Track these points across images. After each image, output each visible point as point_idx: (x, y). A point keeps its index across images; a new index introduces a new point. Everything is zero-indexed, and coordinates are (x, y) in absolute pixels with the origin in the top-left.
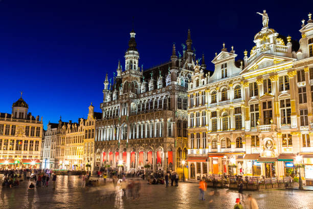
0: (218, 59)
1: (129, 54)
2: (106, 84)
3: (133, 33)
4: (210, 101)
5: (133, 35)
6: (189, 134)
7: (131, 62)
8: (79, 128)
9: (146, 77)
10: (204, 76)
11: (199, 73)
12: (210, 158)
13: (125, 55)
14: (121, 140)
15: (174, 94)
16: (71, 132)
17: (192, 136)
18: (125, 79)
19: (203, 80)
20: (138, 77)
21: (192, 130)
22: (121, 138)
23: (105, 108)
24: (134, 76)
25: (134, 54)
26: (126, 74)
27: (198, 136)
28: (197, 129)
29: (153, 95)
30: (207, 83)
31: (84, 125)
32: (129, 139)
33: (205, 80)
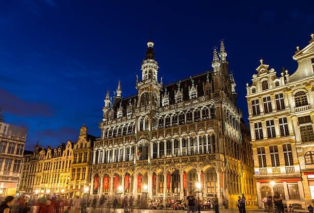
0: (303, 52)
1: (148, 62)
2: (107, 102)
3: (151, 43)
4: (293, 104)
5: (150, 44)
6: (254, 149)
7: (150, 72)
8: (65, 152)
9: (169, 90)
10: (278, 76)
11: (268, 73)
12: (304, 177)
13: (142, 63)
14: (137, 161)
15: (221, 103)
16: (52, 157)
17: (261, 151)
18: (143, 90)
19: (277, 80)
20: (158, 89)
21: (259, 142)
22: (137, 158)
23: (105, 127)
24: (155, 87)
25: (154, 62)
26: (144, 84)
27: (274, 149)
28: (272, 141)
29: (184, 106)
30: (285, 83)
31: (72, 148)
32: (151, 159)
33: (281, 81)
